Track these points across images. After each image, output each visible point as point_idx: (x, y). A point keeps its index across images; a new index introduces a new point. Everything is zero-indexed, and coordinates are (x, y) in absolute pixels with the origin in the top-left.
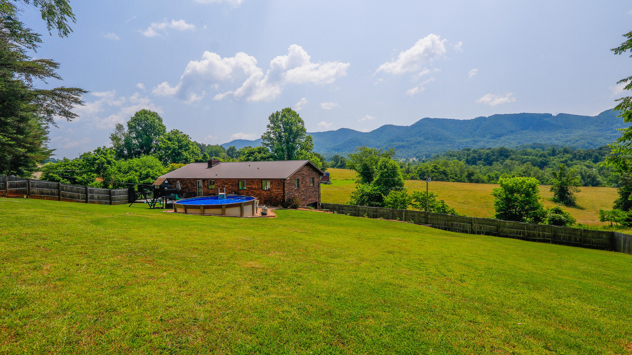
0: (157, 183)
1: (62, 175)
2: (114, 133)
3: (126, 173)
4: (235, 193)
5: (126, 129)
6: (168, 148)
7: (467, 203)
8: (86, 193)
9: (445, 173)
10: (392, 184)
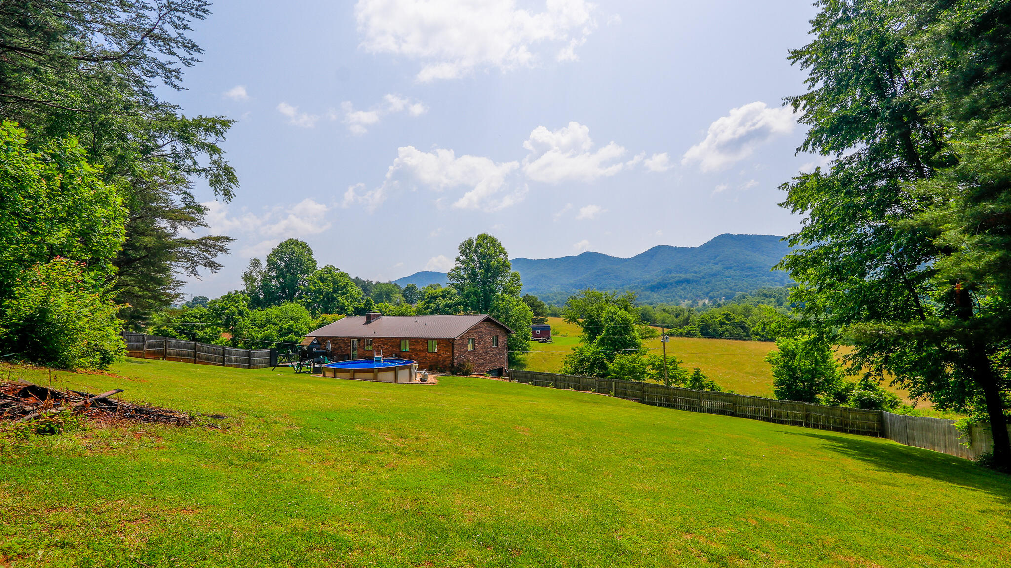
0: (304, 342)
1: (179, 329)
2: (248, 271)
3: (262, 326)
4: (396, 356)
5: (264, 265)
6: (320, 292)
7: (760, 373)
8: (224, 355)
9: (742, 326)
10: (622, 345)
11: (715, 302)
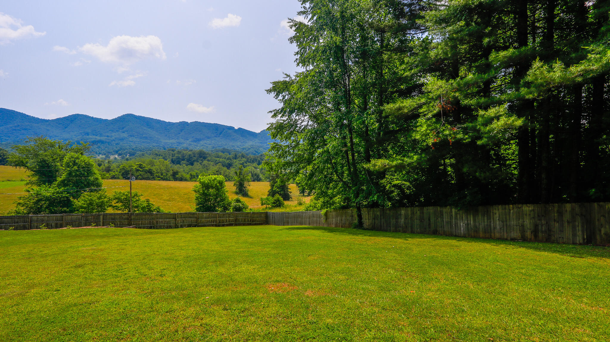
7: (172, 200)
9: (150, 172)
10: (85, 185)
11: (123, 158)
